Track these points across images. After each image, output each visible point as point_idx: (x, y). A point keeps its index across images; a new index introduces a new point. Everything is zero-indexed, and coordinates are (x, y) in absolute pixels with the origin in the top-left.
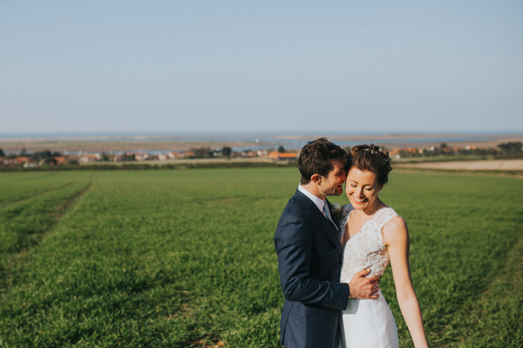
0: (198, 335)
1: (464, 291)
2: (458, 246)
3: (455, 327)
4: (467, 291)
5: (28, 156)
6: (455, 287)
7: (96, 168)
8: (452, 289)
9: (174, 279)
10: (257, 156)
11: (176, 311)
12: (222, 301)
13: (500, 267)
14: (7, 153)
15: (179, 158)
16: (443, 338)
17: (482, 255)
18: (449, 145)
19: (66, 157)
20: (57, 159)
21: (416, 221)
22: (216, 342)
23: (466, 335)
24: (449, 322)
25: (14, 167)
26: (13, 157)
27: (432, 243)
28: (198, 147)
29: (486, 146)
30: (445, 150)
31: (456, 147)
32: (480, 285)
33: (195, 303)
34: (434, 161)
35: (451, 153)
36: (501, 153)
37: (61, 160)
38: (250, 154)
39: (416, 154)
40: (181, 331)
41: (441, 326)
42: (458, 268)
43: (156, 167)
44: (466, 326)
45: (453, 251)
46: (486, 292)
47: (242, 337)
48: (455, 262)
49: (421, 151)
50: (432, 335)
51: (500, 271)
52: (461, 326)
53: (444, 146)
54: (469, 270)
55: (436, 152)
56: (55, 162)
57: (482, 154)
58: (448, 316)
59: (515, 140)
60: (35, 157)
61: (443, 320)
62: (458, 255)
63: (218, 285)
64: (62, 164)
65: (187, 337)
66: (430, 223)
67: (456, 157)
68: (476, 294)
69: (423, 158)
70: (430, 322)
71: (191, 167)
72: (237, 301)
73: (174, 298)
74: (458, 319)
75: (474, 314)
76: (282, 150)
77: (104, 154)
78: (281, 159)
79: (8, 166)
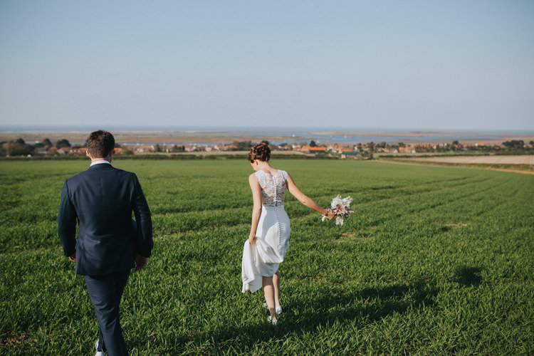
7: (147, 157)
10: (292, 149)
14: (73, 144)
15: (224, 150)
18: (460, 142)
19: (124, 148)
25: (78, 156)
26: (78, 147)
28: (240, 141)
29: (492, 144)
30: (456, 146)
31: (465, 144)
34: (443, 156)
35: (460, 149)
36: (504, 149)
37: (119, 150)
38: (286, 148)
39: (430, 149)
43: (201, 158)
49: (434, 147)
53: (456, 143)
55: (448, 148)
57: (487, 150)
64: (119, 154)
67: (463, 153)
69: (436, 153)
71: (231, 157)
76: (313, 144)
77: (158, 146)
78: (311, 152)
79: (72, 155)
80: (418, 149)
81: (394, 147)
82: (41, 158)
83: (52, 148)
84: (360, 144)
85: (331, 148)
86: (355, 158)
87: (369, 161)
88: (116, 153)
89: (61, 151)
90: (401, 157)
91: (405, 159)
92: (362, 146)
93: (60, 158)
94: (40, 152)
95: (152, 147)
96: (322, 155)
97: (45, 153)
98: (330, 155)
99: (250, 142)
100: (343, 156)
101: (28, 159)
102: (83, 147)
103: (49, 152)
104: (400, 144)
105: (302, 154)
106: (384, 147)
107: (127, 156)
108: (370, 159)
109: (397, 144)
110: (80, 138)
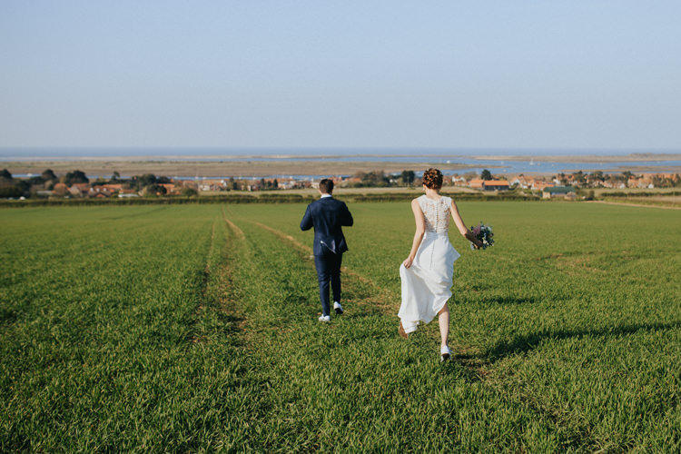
5: (122, 182)
14: (92, 179)
15: (341, 187)
19: (179, 184)
20: (166, 186)
25: (104, 198)
26: (102, 184)
28: (368, 171)
37: (171, 188)
56: (164, 191)
60: (133, 184)
64: (173, 194)
76: (487, 175)
77: (232, 180)
78: (488, 188)
79: (95, 196)
80: (658, 182)
81: (617, 179)
82: (44, 201)
83: (58, 186)
84: (563, 175)
85: (517, 181)
86: (566, 198)
87: (590, 202)
88: (168, 193)
89: (74, 190)
90: (637, 195)
91: (644, 198)
92: (566, 177)
93: (74, 202)
94: (40, 192)
95: (222, 182)
96: (509, 194)
97: (49, 193)
98: (522, 193)
99: (382, 172)
100: (546, 195)
101: (22, 205)
102: (109, 183)
103: (54, 192)
104: (625, 173)
105: (472, 191)
106: (603, 180)
107: (186, 197)
108: (591, 199)
109: (620, 174)
110: (101, 168)
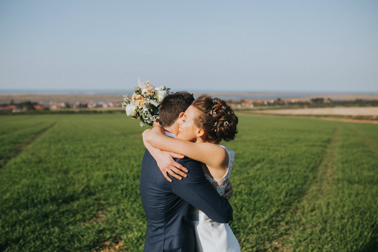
0: (104, 238)
1: (292, 196)
2: (288, 164)
3: (287, 223)
4: (294, 195)
5: (16, 105)
6: (287, 193)
7: (61, 113)
8: (285, 195)
9: (95, 192)
11: (92, 218)
12: (126, 209)
13: (314, 178)
16: (279, 233)
17: (303, 170)
18: (283, 99)
19: (42, 106)
20: (35, 106)
21: (262, 147)
22: (117, 243)
23: (294, 230)
24: (283, 219)
25: (6, 112)
26: (5, 105)
27: (272, 162)
29: (303, 100)
30: (280, 102)
31: (286, 100)
32: (302, 191)
33: (107, 211)
34: (274, 109)
35: (283, 104)
36: (313, 104)
37: (38, 107)
39: (262, 104)
40: (91, 235)
41: (278, 223)
42: (288, 179)
43: (101, 112)
44: (294, 222)
45: (285, 167)
46: (306, 196)
47: (136, 239)
48: (287, 175)
49: (266, 103)
50: (271, 231)
51: (314, 181)
52: (291, 222)
53: (279, 100)
54: (295, 181)
55: (274, 104)
56: (34, 109)
57: (301, 105)
58: (282, 215)
59: (320, 97)
60: (20, 106)
61: (279, 219)
62: (288, 171)
63: (126, 196)
64: (38, 110)
65: (95, 240)
66: (271, 148)
67: (286, 106)
68: (300, 197)
69: (267, 107)
70: (271, 220)
72: (137, 209)
73: (92, 208)
74: (289, 218)
75: (299, 213)
77: (67, 103)
80: (255, 104)
81: (238, 103)
95: (63, 105)
102: (9, 105)
104: (241, 101)
107: (44, 111)
